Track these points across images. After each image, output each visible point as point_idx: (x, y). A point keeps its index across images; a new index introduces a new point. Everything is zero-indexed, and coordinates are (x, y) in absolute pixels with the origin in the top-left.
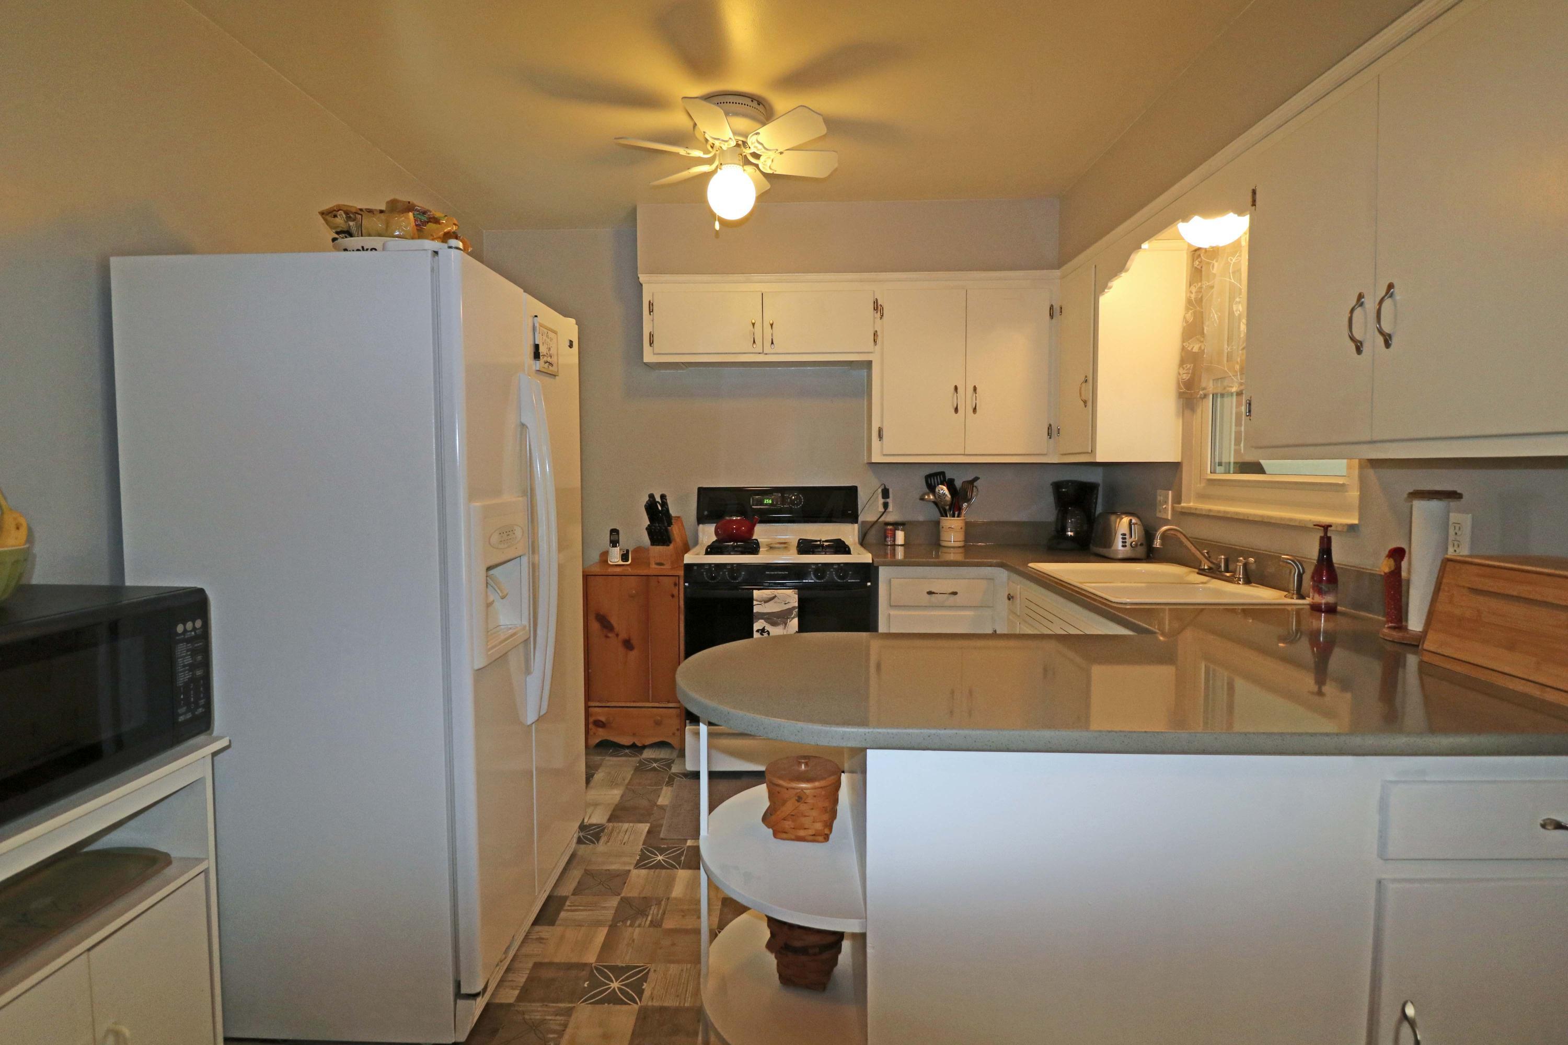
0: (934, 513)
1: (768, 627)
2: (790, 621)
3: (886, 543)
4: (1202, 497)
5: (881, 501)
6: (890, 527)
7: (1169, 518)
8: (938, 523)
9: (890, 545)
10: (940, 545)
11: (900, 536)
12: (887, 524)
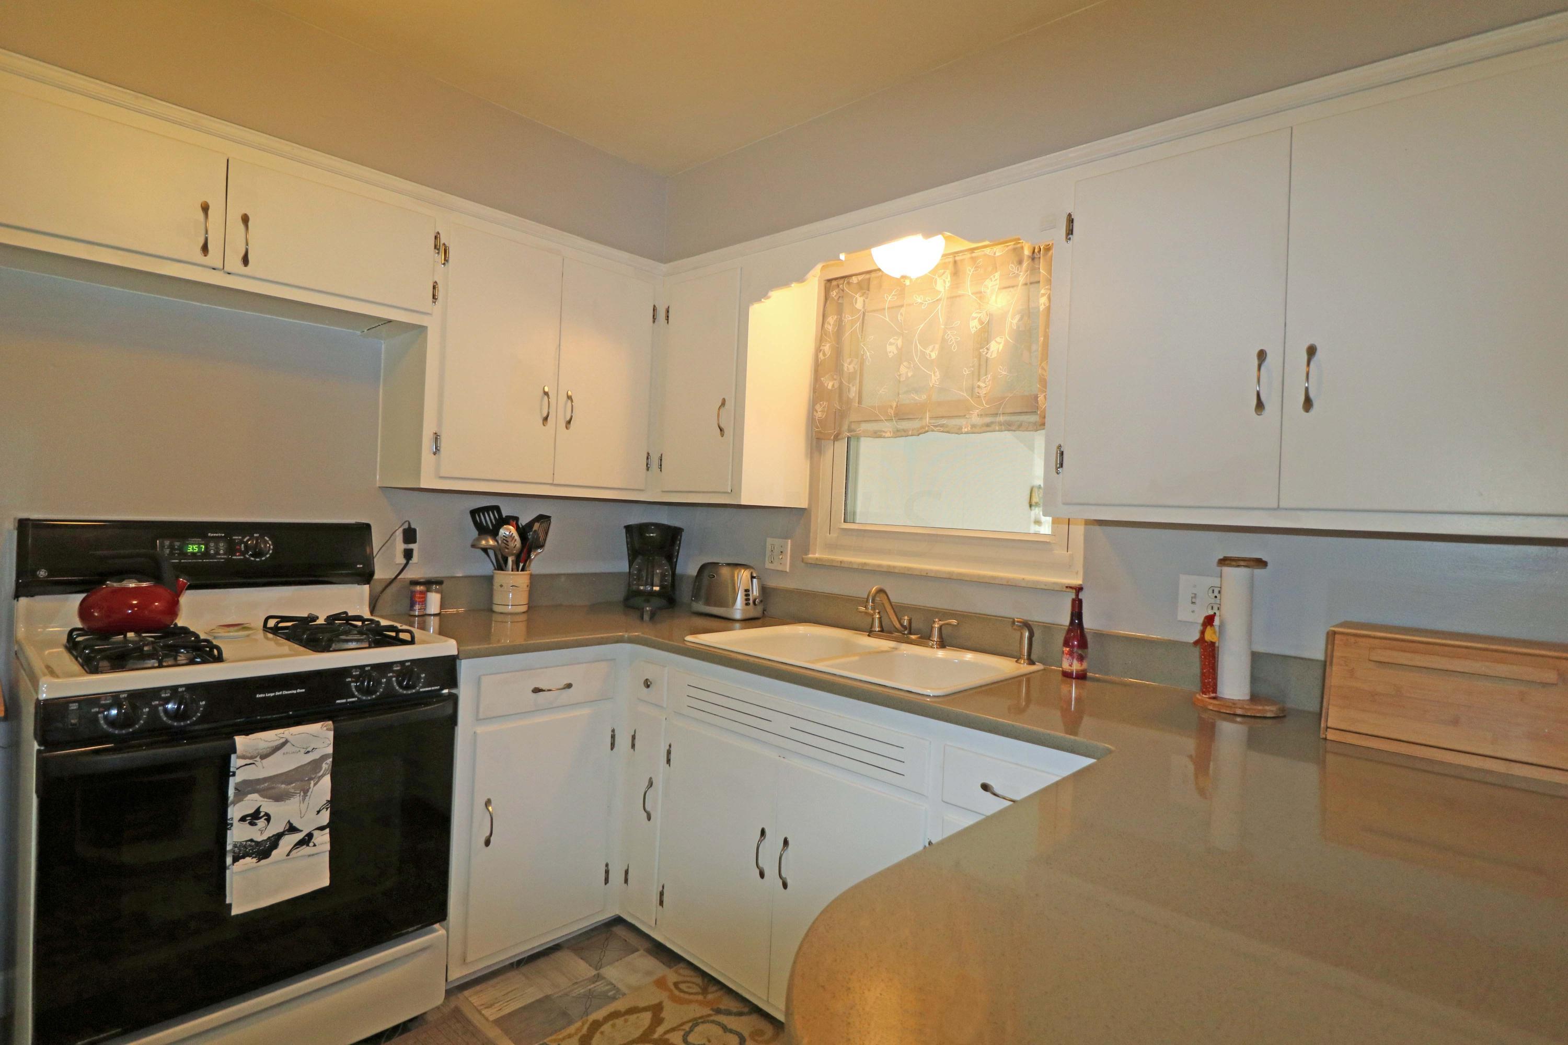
0: (485, 567)
1: (268, 806)
2: (315, 785)
3: (412, 613)
4: (831, 547)
5: (400, 546)
6: (419, 588)
7: (788, 571)
8: (489, 579)
9: (418, 616)
10: (492, 611)
11: (434, 601)
12: (415, 583)
